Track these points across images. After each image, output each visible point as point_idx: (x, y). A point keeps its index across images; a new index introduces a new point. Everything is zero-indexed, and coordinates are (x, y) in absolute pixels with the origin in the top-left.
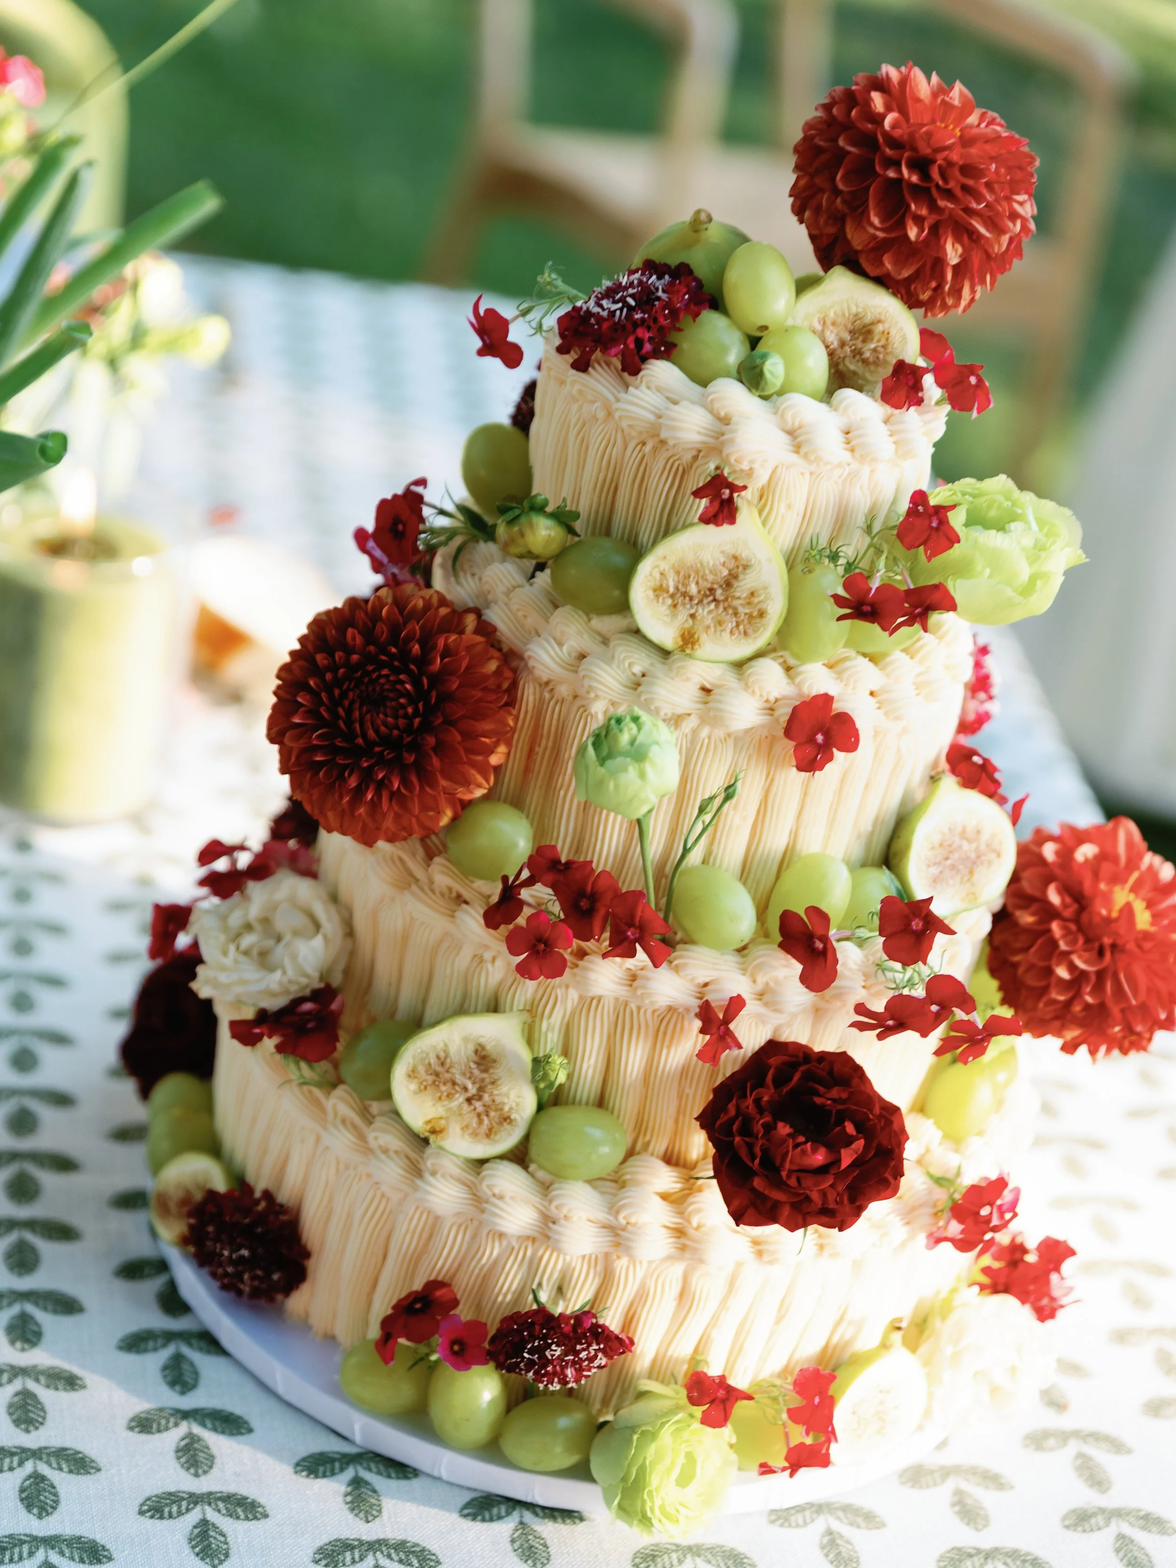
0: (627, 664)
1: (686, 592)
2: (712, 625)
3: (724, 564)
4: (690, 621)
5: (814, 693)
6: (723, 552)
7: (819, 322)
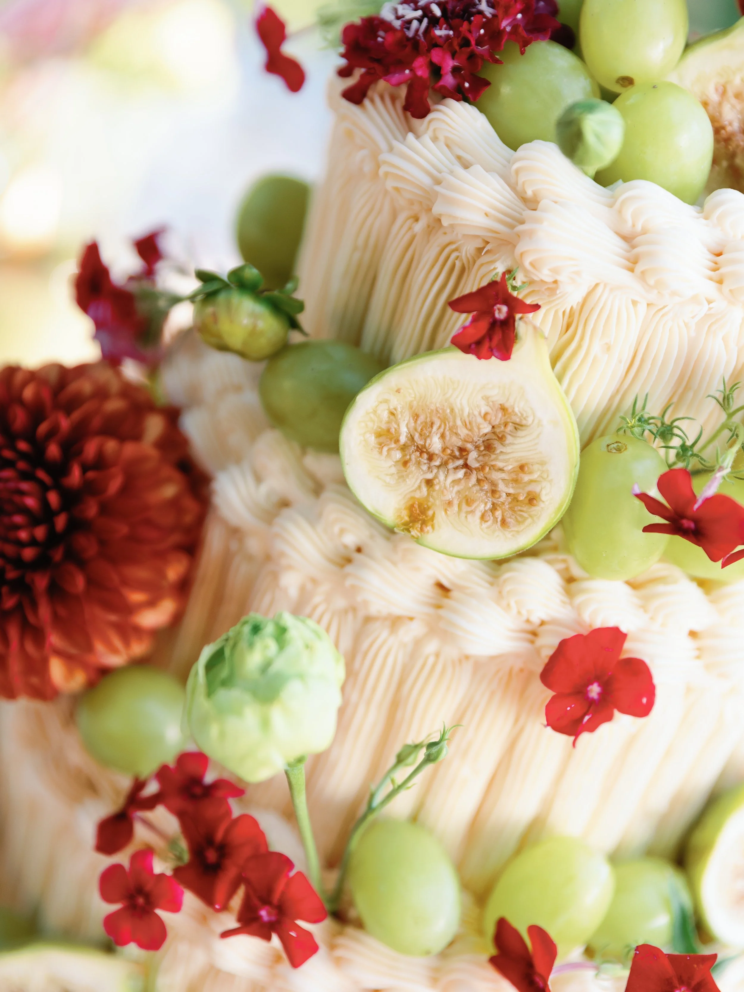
0: (336, 529)
1: (424, 446)
2: (456, 502)
3: (485, 416)
4: (424, 489)
5: (598, 624)
6: (486, 398)
7: (717, 90)
